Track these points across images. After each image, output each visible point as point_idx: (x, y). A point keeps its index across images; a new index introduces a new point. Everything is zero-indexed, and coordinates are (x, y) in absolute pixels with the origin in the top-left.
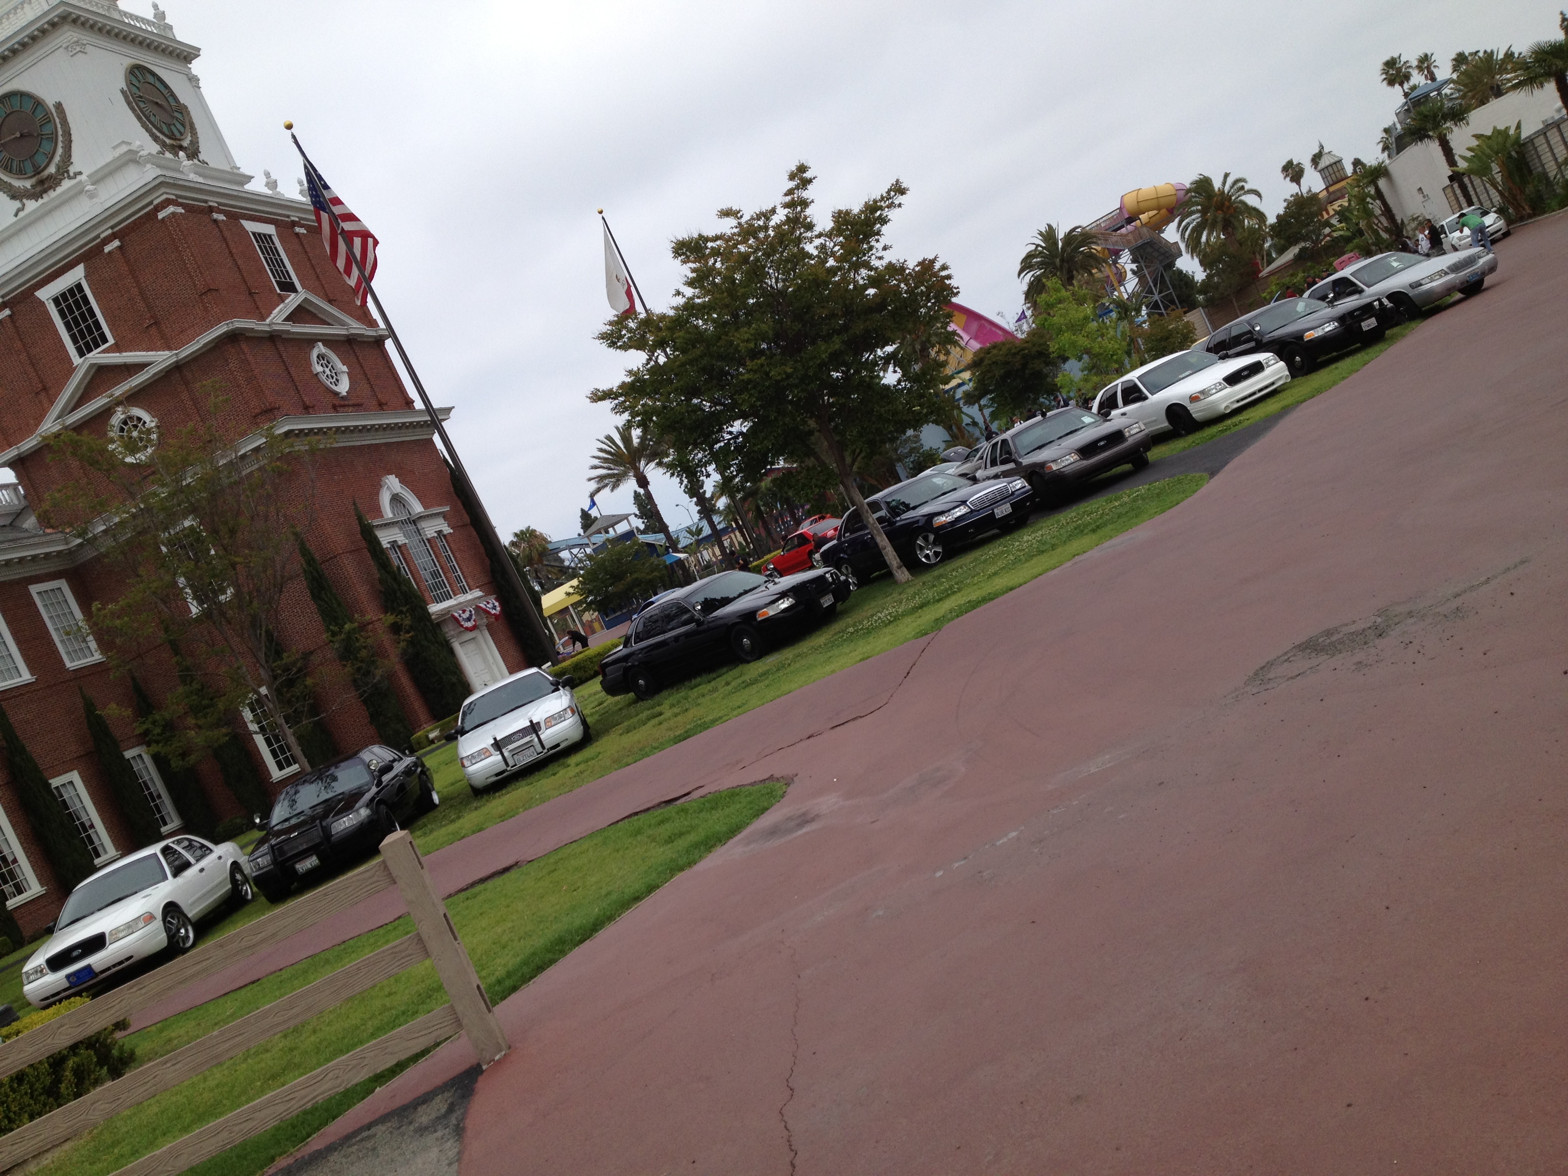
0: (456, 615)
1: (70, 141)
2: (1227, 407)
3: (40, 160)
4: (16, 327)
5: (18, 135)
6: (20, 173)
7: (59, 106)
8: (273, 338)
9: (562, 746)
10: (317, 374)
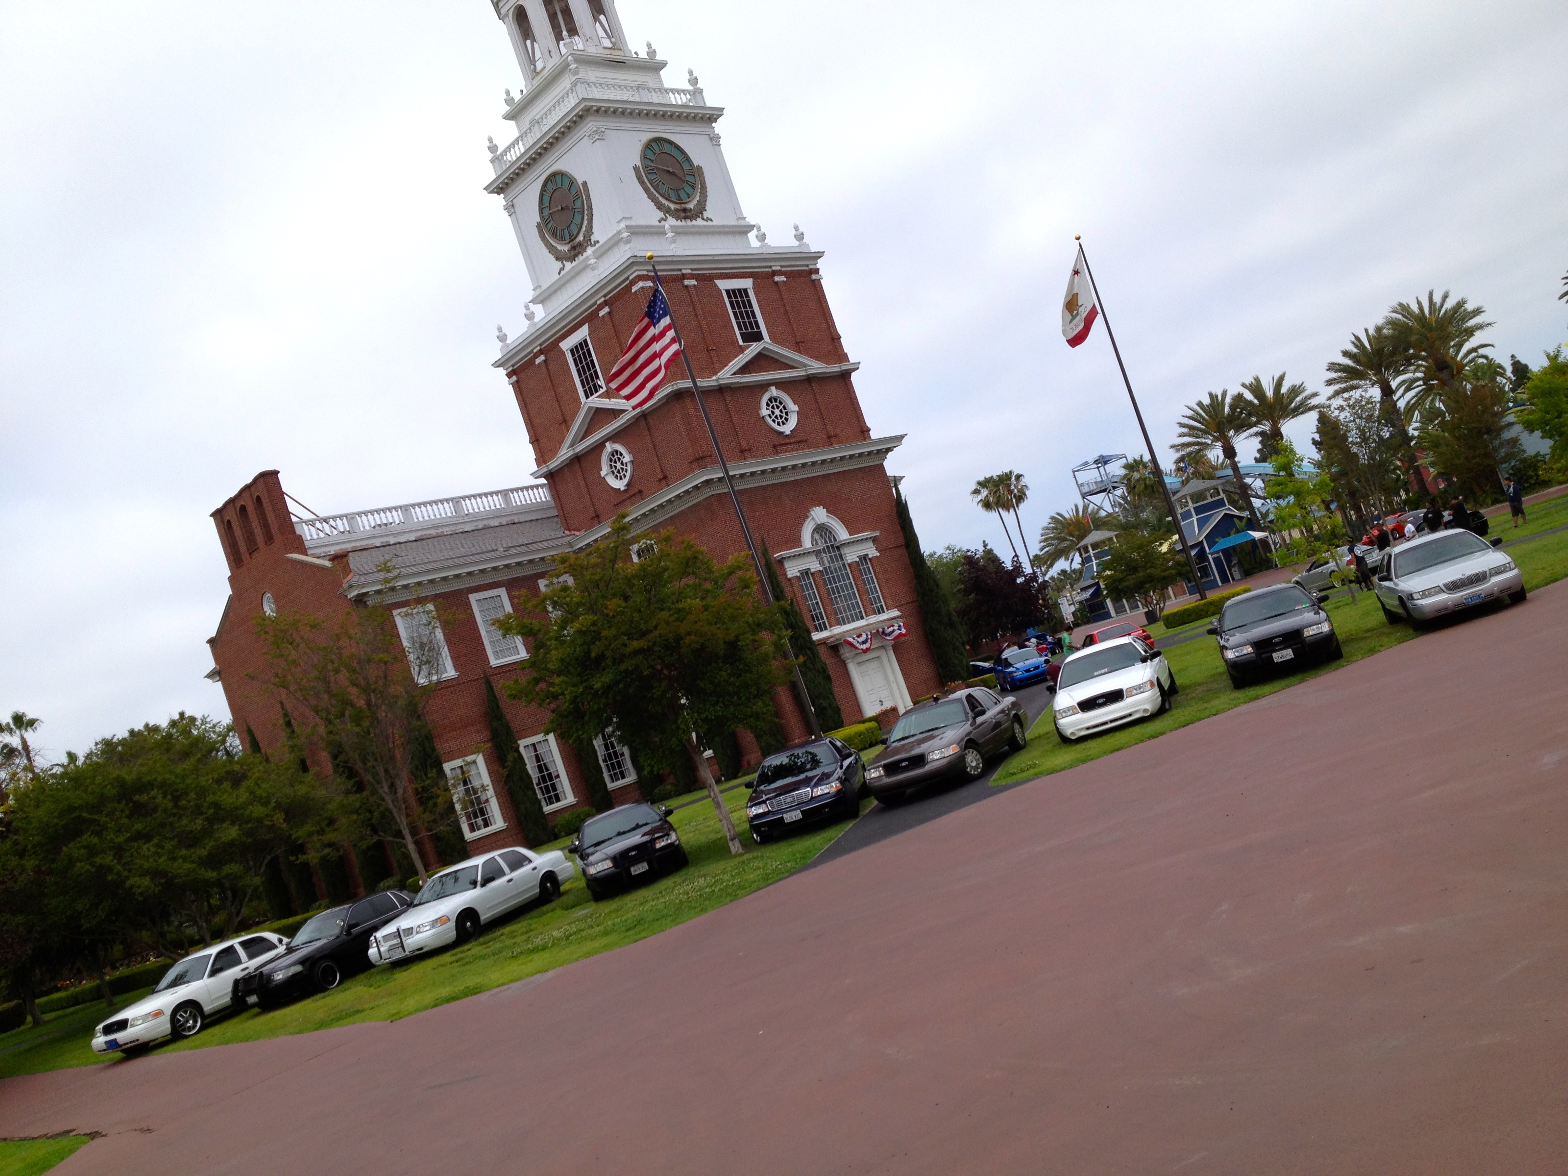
0: (850, 639)
1: (592, 215)
2: (1073, 734)
3: (574, 228)
4: (547, 369)
5: (560, 208)
6: (562, 239)
7: (585, 184)
8: (722, 390)
9: (425, 950)
10: (763, 417)
